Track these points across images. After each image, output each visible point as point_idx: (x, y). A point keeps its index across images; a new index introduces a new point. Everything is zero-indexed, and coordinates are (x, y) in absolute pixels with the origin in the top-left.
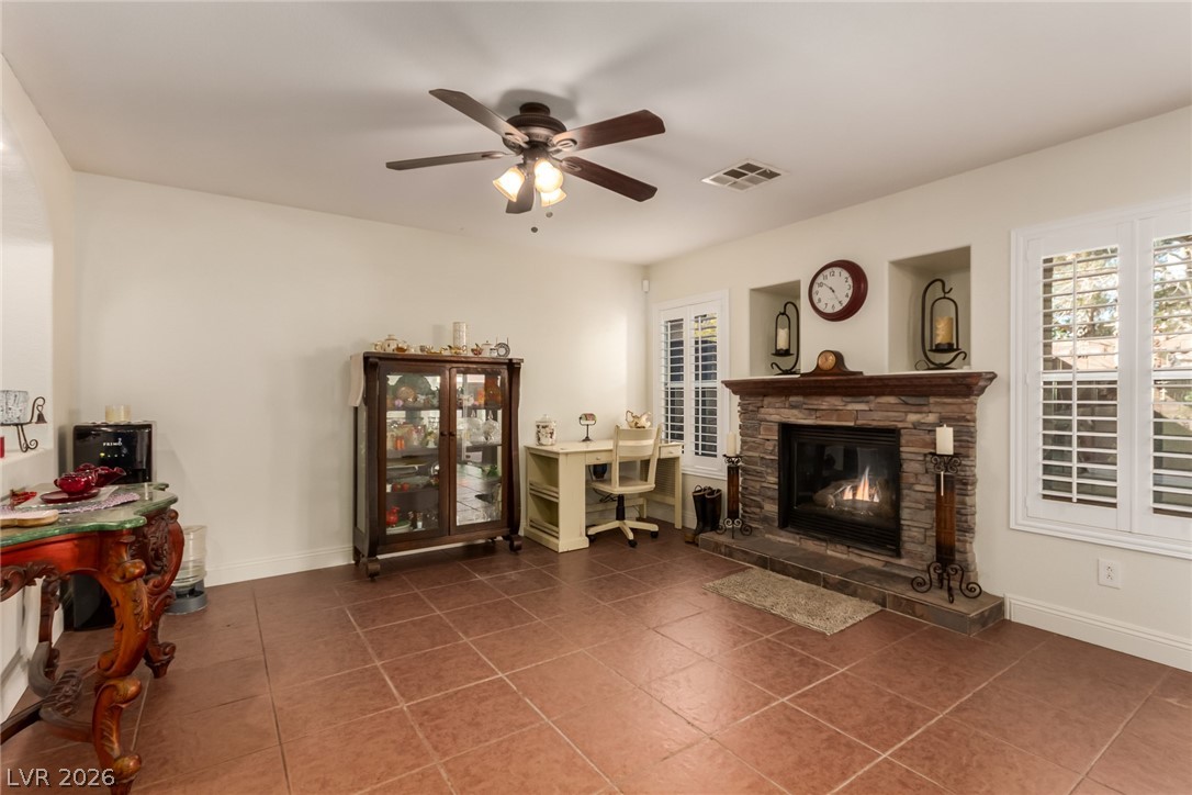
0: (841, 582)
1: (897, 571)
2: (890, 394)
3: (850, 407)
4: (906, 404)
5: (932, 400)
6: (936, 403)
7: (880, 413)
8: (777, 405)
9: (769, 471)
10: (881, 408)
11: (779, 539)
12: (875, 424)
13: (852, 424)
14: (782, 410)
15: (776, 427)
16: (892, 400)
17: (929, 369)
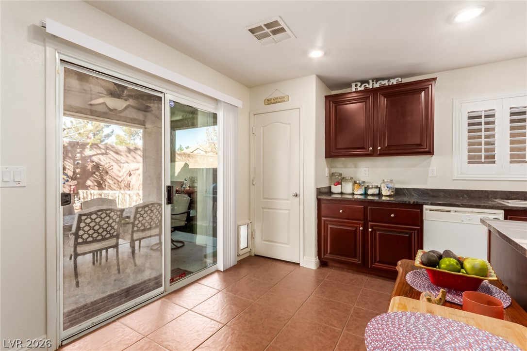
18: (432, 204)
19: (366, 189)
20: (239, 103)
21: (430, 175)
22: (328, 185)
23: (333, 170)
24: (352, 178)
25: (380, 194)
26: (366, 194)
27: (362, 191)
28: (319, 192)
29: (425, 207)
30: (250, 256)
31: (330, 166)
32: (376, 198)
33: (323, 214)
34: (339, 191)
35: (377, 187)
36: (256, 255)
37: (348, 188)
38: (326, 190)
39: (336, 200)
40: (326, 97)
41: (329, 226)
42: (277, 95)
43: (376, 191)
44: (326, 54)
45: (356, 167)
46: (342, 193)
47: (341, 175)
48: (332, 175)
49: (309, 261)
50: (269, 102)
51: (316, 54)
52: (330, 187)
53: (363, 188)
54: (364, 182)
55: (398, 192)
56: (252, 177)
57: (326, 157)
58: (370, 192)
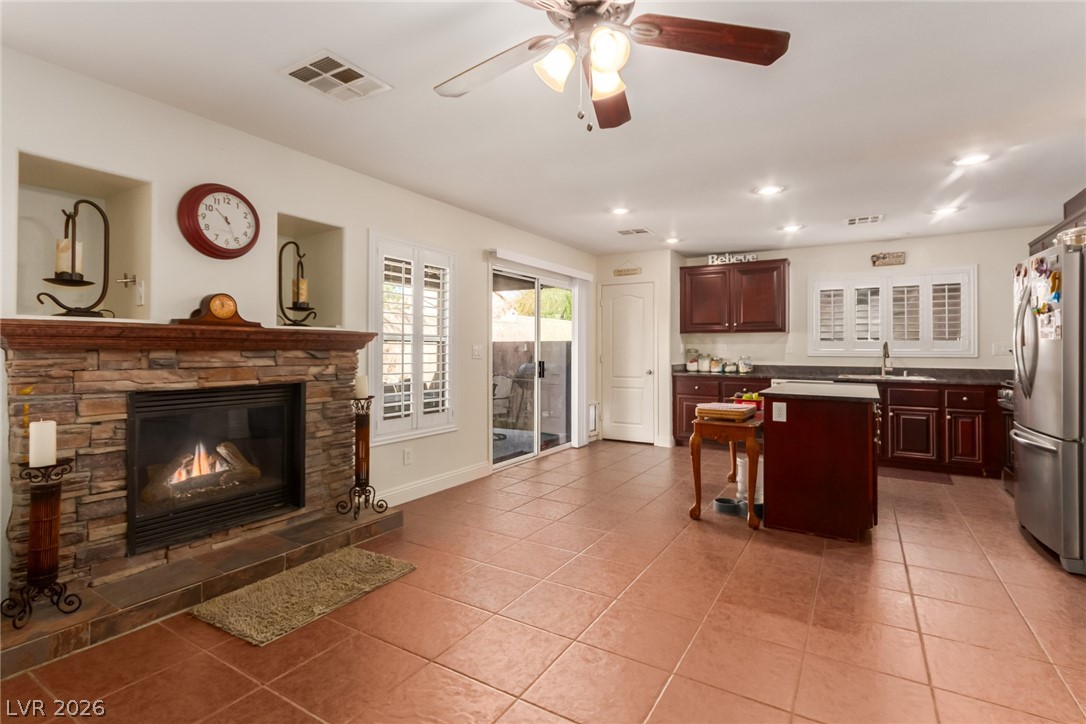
0: (307, 551)
1: (304, 521)
2: (297, 349)
3: (251, 363)
4: (314, 357)
5: (333, 353)
6: (338, 356)
7: (285, 368)
8: (125, 365)
9: (101, 473)
10: (289, 362)
11: (127, 573)
12: (283, 379)
13: (256, 382)
14: (135, 372)
15: (122, 400)
16: (300, 354)
17: (285, 325)
18: (778, 378)
19: (724, 366)
20: (590, 277)
21: (787, 351)
22: (682, 362)
23: (689, 347)
24: (709, 355)
25: (737, 372)
26: (723, 371)
27: (719, 369)
28: (674, 369)
29: (773, 380)
30: (598, 440)
31: (685, 342)
32: (733, 375)
33: (678, 391)
34: (695, 368)
35: (735, 364)
36: (604, 440)
37: (704, 366)
38: (681, 368)
39: (691, 377)
40: (681, 268)
41: (685, 403)
42: (628, 266)
43: (734, 368)
44: (681, 240)
45: (714, 342)
46: (698, 371)
47: (697, 351)
48: (688, 352)
49: (664, 439)
50: (619, 273)
51: (672, 241)
52: (685, 365)
53: (721, 365)
54: (721, 359)
55: (756, 368)
56: (600, 353)
57: (681, 332)
58: (727, 369)
